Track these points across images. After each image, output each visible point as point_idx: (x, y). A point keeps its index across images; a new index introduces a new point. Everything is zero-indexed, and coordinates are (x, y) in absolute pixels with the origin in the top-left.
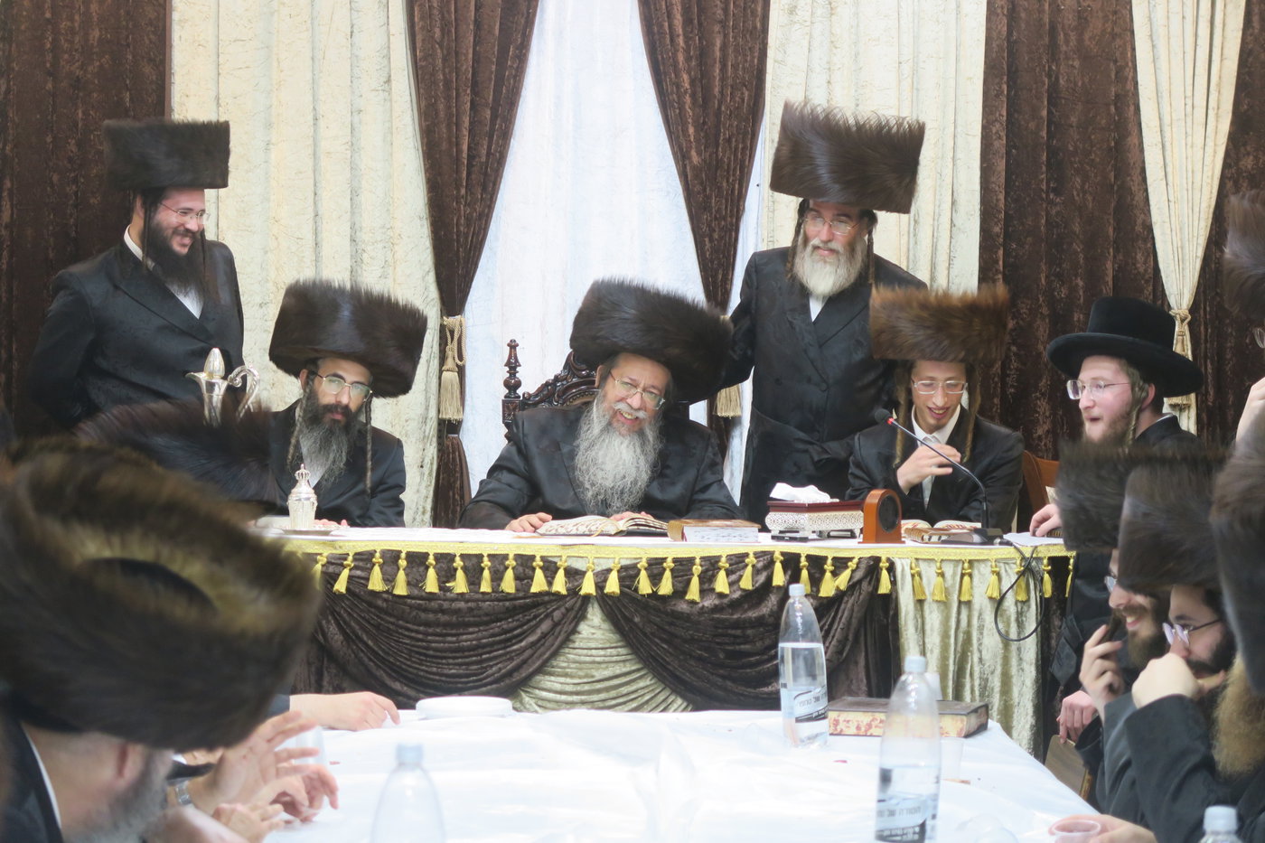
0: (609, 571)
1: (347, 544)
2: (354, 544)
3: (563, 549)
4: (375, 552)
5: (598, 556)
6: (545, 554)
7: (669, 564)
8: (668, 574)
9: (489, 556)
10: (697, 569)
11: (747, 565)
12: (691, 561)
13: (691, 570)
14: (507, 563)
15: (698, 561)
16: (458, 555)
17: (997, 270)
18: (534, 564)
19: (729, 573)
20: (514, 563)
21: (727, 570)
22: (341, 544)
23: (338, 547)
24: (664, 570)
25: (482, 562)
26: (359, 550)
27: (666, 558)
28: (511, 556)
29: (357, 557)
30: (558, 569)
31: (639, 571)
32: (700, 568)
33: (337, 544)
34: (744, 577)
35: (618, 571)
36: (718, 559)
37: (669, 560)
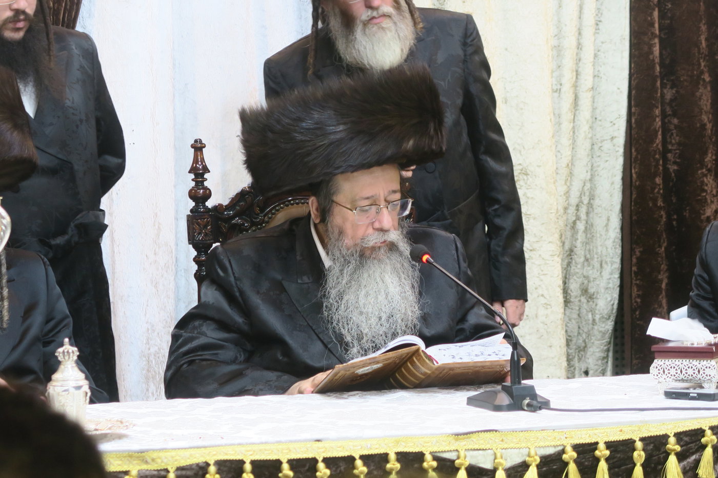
0: (525, 466)
1: (162, 454)
2: (173, 453)
3: (457, 440)
4: (208, 465)
5: (506, 446)
6: (435, 449)
7: (603, 452)
8: (603, 466)
9: (362, 457)
10: (639, 456)
11: (704, 447)
12: (629, 445)
13: (632, 458)
14: (389, 466)
15: (639, 445)
16: (320, 459)
17: (653, 34)
18: (425, 465)
19: (681, 457)
20: (398, 466)
21: (677, 454)
22: (155, 455)
23: (149, 460)
24: (597, 460)
25: (354, 467)
26: (183, 463)
27: (597, 443)
28: (392, 457)
29: (179, 473)
30: (458, 469)
31: (566, 464)
32: (643, 453)
33: (148, 457)
34: (702, 464)
35: (538, 466)
36: (664, 439)
37: (602, 446)
